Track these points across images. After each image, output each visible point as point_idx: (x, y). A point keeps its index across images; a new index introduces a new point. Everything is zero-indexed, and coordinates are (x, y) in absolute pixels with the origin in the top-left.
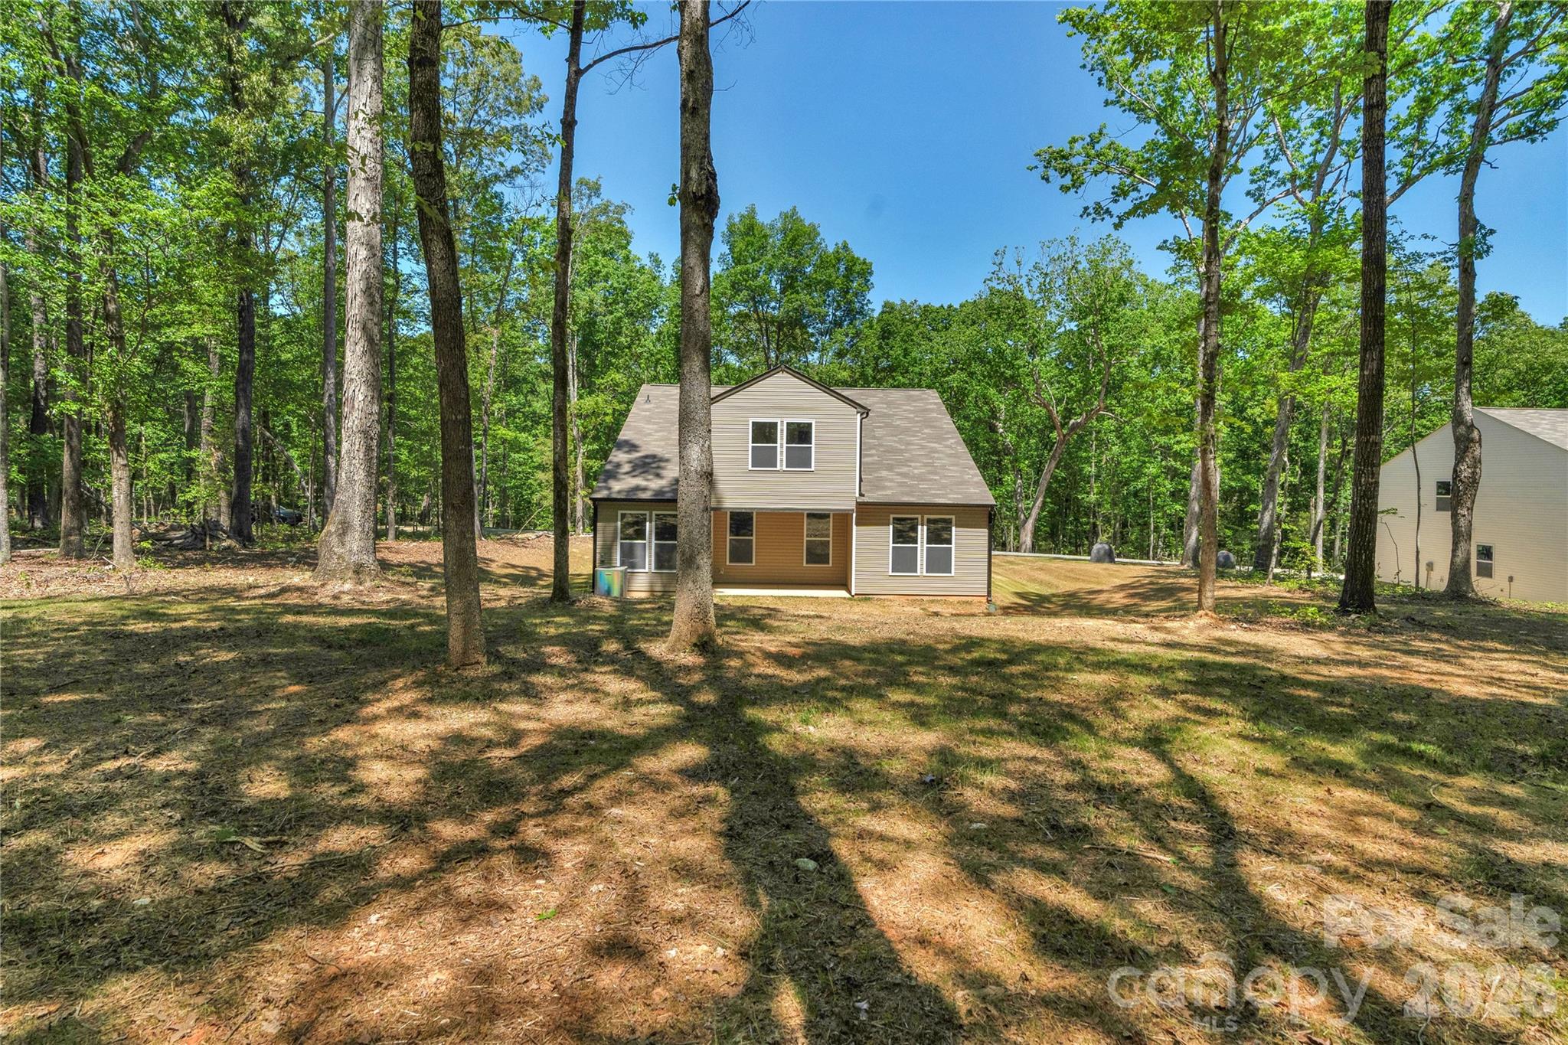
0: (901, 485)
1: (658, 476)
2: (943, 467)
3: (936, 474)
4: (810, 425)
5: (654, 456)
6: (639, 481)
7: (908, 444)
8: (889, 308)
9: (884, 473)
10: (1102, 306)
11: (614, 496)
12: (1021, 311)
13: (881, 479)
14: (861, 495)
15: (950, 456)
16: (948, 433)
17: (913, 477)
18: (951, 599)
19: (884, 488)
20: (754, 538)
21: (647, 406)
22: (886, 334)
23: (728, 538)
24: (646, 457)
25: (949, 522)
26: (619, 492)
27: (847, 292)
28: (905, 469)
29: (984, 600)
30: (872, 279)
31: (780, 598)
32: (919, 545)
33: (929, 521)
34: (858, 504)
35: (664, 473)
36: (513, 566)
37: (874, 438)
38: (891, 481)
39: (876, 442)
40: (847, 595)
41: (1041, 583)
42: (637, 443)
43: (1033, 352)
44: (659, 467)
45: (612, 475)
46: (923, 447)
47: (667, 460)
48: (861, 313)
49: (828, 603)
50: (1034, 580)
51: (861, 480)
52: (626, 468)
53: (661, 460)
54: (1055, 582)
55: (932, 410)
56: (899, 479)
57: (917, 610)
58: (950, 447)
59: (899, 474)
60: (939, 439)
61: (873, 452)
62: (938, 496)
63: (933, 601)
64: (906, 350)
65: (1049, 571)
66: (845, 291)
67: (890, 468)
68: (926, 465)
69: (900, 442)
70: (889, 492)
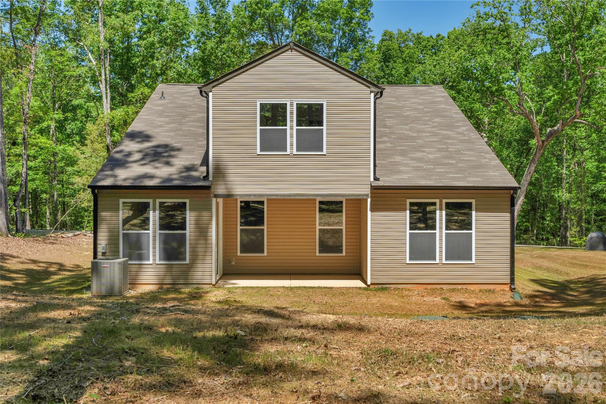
0: (418, 169)
1: (168, 164)
2: (458, 152)
3: (451, 158)
4: (322, 105)
5: (166, 146)
6: (148, 169)
7: (419, 131)
8: (388, 36)
9: (398, 158)
10: (579, 23)
11: (119, 183)
12: (504, 31)
13: (396, 164)
14: (376, 179)
15: (463, 141)
16: (457, 121)
17: (428, 162)
18: (472, 288)
19: (399, 172)
20: (265, 227)
21: (161, 102)
22: (386, 58)
23: (239, 228)
24: (158, 146)
25: (469, 206)
26: (125, 180)
27: (351, 22)
28: (419, 155)
29: (507, 288)
30: (372, 10)
31: (291, 289)
32: (437, 231)
33: (448, 205)
34: (374, 188)
35: (174, 161)
36: (34, 262)
37: (385, 126)
38: (406, 165)
39: (387, 130)
40: (362, 285)
41: (548, 270)
42: (150, 133)
43: (516, 67)
44: (170, 156)
45: (122, 163)
46: (435, 135)
47: (179, 150)
48: (362, 40)
49: (342, 294)
50: (540, 268)
51: (375, 166)
52: (137, 156)
53: (174, 149)
54: (564, 269)
55: (440, 103)
56: (415, 164)
57: (438, 299)
58: (462, 134)
59: (413, 159)
60: (450, 127)
61: (385, 139)
62: (456, 179)
63: (453, 290)
64: (407, 69)
65: (552, 259)
66: (350, 19)
67: (403, 153)
68: (440, 150)
69: (411, 129)
70: (405, 176)
